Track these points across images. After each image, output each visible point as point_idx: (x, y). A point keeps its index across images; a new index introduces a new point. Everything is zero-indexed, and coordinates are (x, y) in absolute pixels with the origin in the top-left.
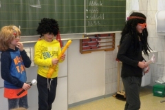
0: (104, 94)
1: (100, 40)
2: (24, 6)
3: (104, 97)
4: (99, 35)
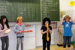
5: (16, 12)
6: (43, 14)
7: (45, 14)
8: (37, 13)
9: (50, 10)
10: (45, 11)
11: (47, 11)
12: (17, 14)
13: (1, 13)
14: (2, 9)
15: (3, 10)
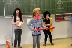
0: (67, 37)
1: (64, 17)
2: (29, 5)
3: (67, 38)
4: (64, 15)
5: (28, 4)
6: (57, 5)
7: (59, 5)
8: (51, 4)
9: (65, 1)
10: (59, 2)
11: (61, 3)
12: (29, 6)
13: (14, 5)
14: (14, 1)
15: (16, 2)
